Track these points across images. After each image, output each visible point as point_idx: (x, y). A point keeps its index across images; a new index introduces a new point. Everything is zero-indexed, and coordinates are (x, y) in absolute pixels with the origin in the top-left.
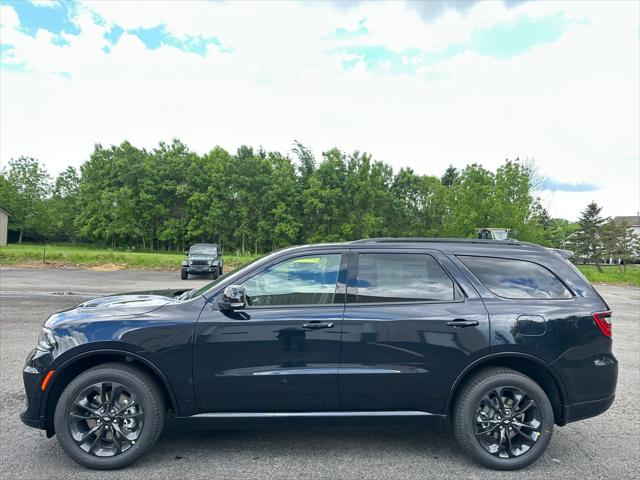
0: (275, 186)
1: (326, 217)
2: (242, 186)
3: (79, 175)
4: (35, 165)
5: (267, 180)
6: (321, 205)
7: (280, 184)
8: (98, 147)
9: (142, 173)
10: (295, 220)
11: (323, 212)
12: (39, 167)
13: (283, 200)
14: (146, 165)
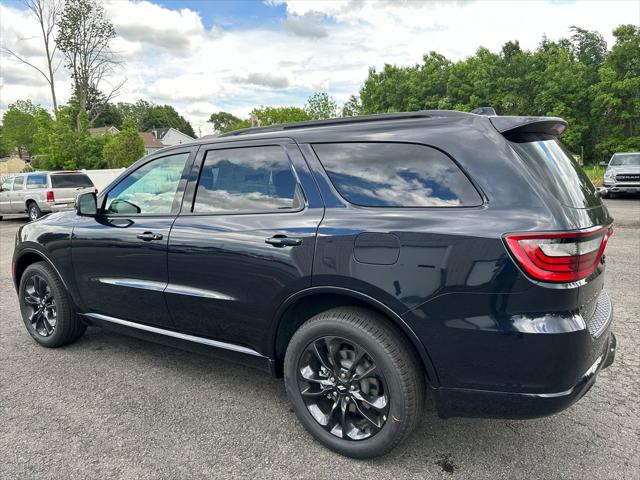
0: (549, 84)
1: (625, 115)
2: (511, 90)
3: (360, 103)
4: (326, 100)
5: (539, 79)
6: (616, 101)
7: (557, 81)
8: (372, 72)
9: (407, 92)
10: (576, 122)
11: (620, 109)
12: (329, 100)
13: (563, 99)
14: (410, 84)
